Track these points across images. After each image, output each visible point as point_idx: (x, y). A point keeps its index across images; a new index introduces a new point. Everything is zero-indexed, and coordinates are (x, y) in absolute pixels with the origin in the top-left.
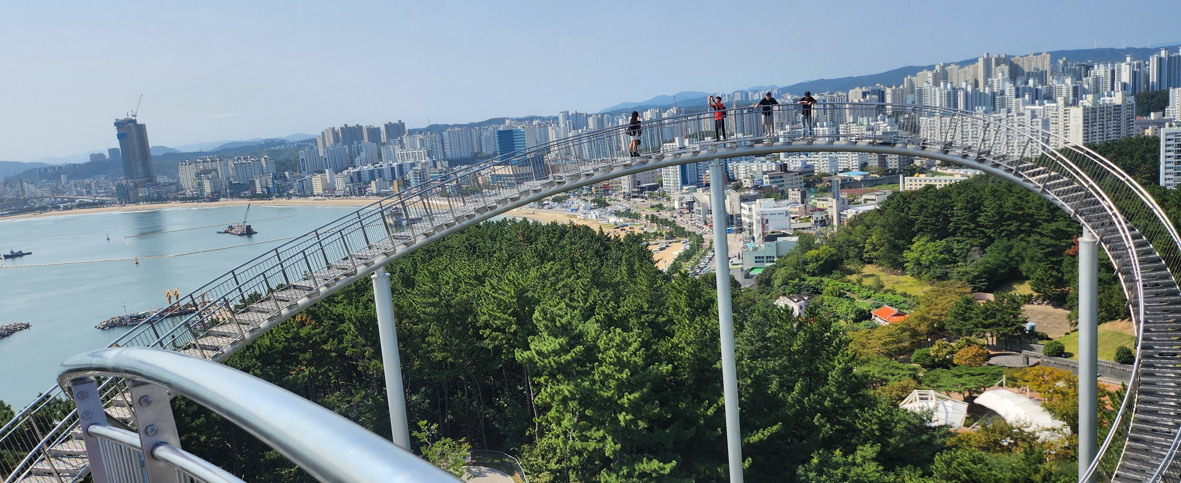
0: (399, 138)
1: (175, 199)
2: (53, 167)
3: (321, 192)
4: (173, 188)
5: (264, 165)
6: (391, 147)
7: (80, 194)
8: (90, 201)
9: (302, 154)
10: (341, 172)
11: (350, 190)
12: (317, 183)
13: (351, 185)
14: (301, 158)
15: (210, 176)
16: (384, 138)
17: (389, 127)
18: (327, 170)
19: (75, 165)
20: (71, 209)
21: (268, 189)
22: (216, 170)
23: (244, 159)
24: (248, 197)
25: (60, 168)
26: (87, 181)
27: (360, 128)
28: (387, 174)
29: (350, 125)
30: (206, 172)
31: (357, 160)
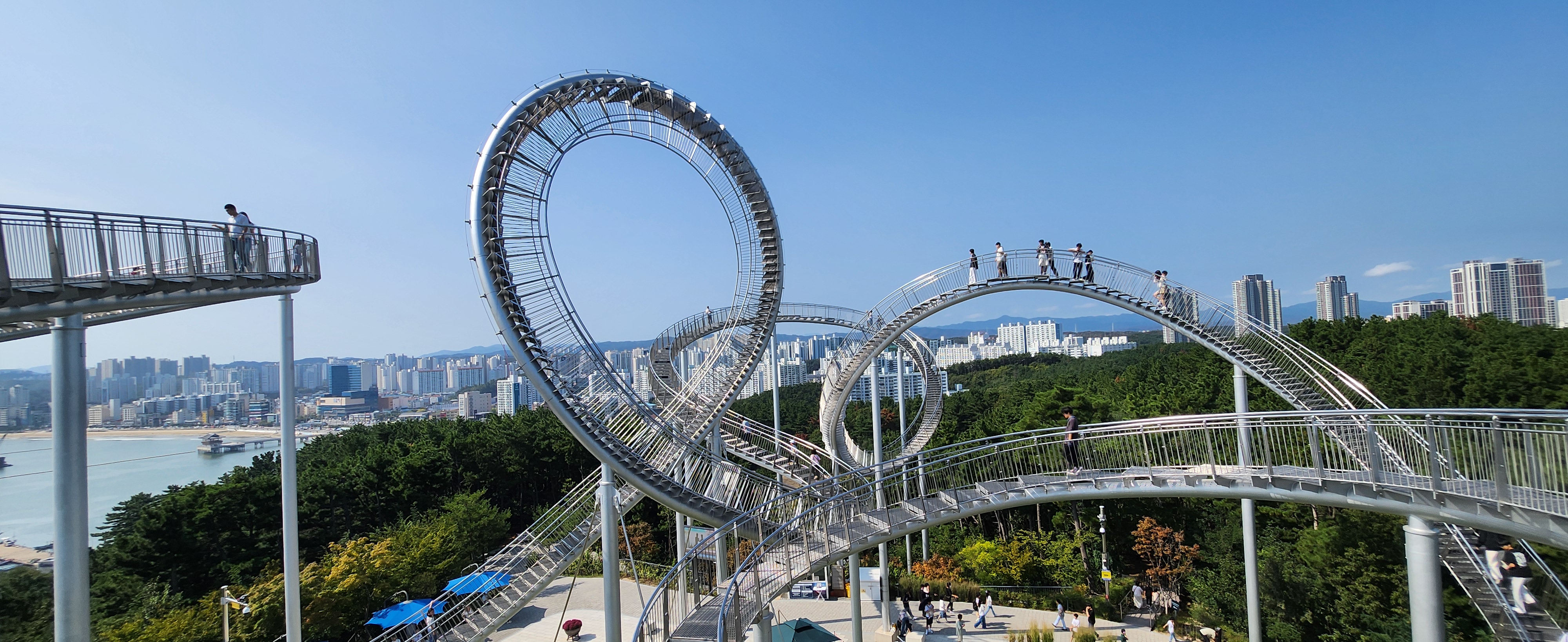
0: (204, 372)
3: (100, 423)
6: (195, 380)
10: (130, 402)
13: (144, 416)
17: (189, 361)
18: (109, 401)
21: (18, 419)
27: (150, 362)
28: (191, 405)
29: (136, 357)
31: (151, 391)
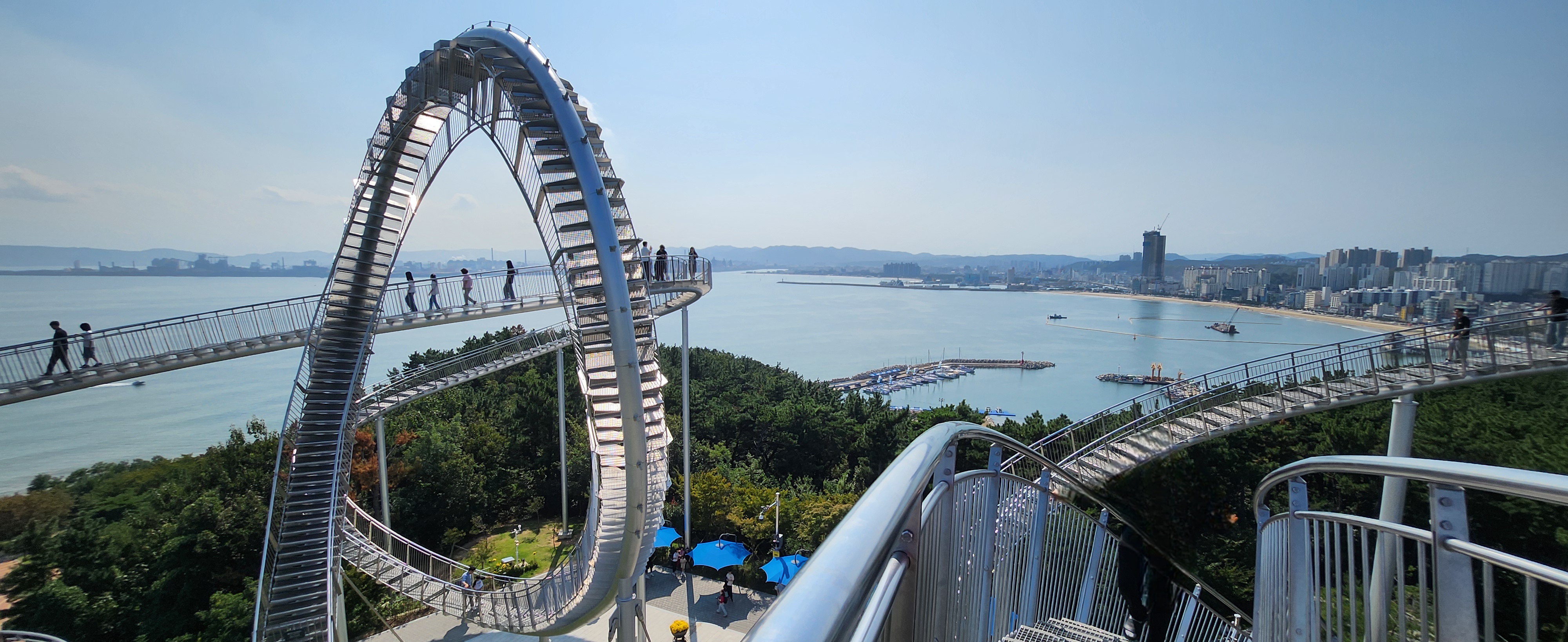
0: (1421, 265)
1: (1175, 295)
2: (1093, 262)
3: (1312, 307)
4: (1176, 286)
5: (1260, 276)
6: (1408, 274)
7: (1107, 282)
8: (1113, 288)
9: (1301, 271)
10: (1340, 291)
11: (1346, 308)
12: (1310, 299)
13: (1348, 305)
14: (1299, 273)
15: (1208, 280)
16: (1400, 263)
17: (1410, 253)
18: (1324, 288)
19: (1108, 262)
20: (1098, 292)
21: (1259, 297)
22: (1215, 277)
23: (1243, 269)
24: (1238, 302)
25: (1098, 262)
26: (1114, 274)
27: (1373, 252)
28: (1395, 300)
29: (1362, 248)
30: (1206, 277)
31: (1362, 282)
